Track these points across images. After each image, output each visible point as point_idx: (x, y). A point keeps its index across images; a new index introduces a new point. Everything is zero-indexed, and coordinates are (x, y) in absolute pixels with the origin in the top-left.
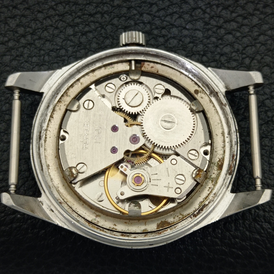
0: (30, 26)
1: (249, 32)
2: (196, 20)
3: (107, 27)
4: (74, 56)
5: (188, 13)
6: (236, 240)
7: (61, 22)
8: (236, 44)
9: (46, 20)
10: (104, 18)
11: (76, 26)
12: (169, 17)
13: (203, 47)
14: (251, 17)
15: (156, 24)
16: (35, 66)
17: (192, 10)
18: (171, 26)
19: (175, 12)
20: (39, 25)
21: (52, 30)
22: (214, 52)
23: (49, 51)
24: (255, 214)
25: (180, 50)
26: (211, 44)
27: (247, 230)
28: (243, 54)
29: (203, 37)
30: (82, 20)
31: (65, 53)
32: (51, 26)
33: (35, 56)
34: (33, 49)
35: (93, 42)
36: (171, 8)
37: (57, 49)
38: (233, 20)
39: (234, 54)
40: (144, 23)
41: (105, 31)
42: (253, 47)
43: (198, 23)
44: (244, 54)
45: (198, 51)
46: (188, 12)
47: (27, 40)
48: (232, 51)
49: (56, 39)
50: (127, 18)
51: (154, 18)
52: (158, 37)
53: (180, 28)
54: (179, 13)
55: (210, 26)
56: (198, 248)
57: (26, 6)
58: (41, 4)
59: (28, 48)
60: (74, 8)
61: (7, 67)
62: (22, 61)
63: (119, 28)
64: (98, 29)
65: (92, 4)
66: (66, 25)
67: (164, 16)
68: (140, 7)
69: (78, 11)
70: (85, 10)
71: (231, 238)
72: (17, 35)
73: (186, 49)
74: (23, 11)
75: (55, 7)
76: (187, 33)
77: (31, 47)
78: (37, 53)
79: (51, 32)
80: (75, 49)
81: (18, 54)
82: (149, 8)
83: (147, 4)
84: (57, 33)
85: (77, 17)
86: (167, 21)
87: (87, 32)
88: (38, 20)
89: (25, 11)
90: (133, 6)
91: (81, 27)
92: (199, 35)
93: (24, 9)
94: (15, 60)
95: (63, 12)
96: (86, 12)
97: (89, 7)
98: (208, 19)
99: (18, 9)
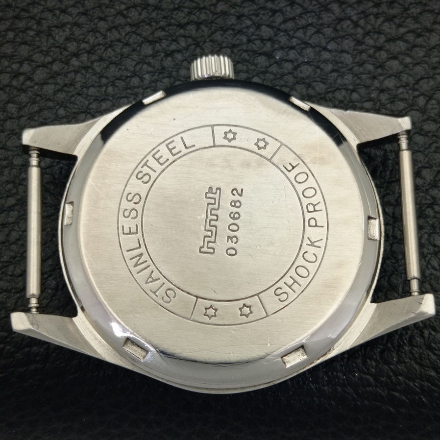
0: (86, 40)
1: (424, 56)
2: (343, 37)
3: (205, 45)
4: (153, 88)
5: (331, 26)
6: (399, 377)
7: (134, 36)
8: (404, 75)
9: (110, 32)
10: (200, 30)
11: (156, 42)
12: (301, 31)
13: (353, 77)
14: (428, 34)
15: (280, 42)
16: (92, 101)
17: (337, 22)
18: (303, 46)
19: (311, 25)
20: (100, 39)
21: (121, 47)
22: (370, 87)
23: (114, 78)
24: (429, 338)
25: (317, 81)
26: (367, 74)
27: (417, 363)
28: (414, 90)
29: (353, 63)
30: (167, 34)
31: (139, 82)
32: (119, 41)
33: (92, 86)
34: (91, 75)
35: (182, 67)
36: (303, 18)
37: (127, 77)
38: (401, 38)
39: (401, 90)
40: (262, 40)
41: (201, 51)
42: (430, 79)
43: (346, 41)
44: (417, 90)
45: (345, 85)
46: (330, 24)
47: (82, 62)
48: (398, 85)
49: (126, 60)
50: (236, 31)
51: (278, 32)
52: (283, 62)
53: (317, 49)
54: (317, 25)
55: (363, 47)
56: (339, 389)
57: (81, 9)
58: (104, 8)
59: (82, 74)
60: (154, 15)
61: (50, 101)
62: (73, 93)
63: (222, 46)
64: (190, 47)
65: (182, 9)
66: (141, 39)
67: (293, 30)
68: (257, 15)
69: (161, 19)
70: (172, 18)
71: (391, 374)
72: (67, 53)
73: (326, 81)
74: (76, 16)
75: (125, 12)
76: (328, 56)
77: (87, 73)
78: (96, 82)
79: (119, 51)
80: (154, 77)
81: (66, 82)
82: (271, 17)
83: (267, 11)
84: (127, 53)
85: (159, 28)
86: (297, 38)
87: (173, 52)
88: (99, 32)
89: (80, 18)
90: (246, 13)
91: (164, 44)
92: (346, 60)
93: (79, 13)
94: (62, 91)
95: (138, 19)
96: (172, 21)
97: (177, 13)
98: (361, 36)
99: (68, 15)
